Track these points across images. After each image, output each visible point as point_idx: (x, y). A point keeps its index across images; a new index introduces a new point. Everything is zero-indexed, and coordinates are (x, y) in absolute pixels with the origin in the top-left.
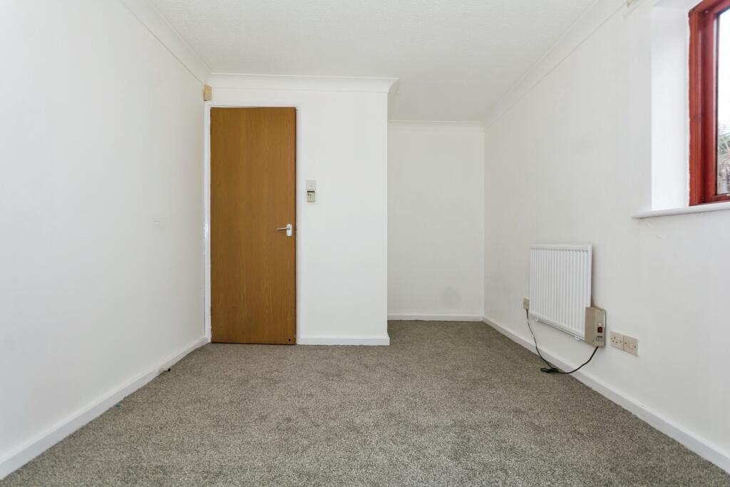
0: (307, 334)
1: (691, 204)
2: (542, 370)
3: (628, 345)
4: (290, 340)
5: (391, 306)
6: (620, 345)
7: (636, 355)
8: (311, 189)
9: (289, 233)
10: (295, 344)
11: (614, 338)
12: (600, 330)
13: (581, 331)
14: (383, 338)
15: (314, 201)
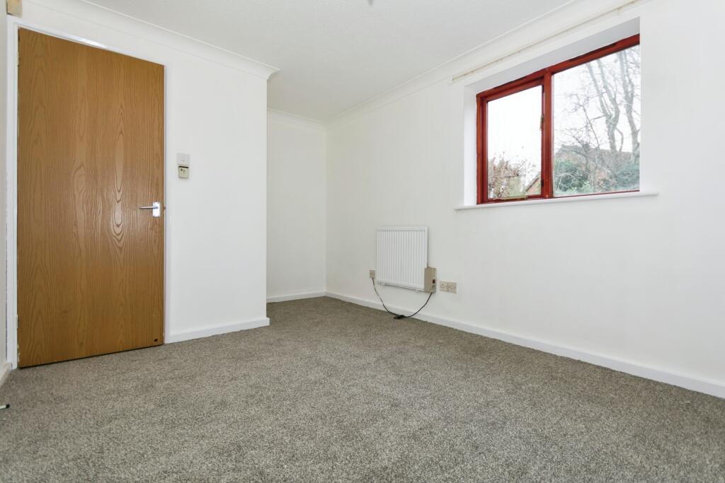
0: (177, 329)
1: (478, 204)
2: (395, 318)
3: (450, 288)
4: (156, 340)
5: (270, 288)
6: (446, 289)
7: (455, 292)
8: (184, 164)
9: (156, 213)
10: (162, 344)
11: (442, 286)
12: (434, 282)
13: (421, 286)
14: (262, 320)
15: (187, 178)
